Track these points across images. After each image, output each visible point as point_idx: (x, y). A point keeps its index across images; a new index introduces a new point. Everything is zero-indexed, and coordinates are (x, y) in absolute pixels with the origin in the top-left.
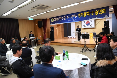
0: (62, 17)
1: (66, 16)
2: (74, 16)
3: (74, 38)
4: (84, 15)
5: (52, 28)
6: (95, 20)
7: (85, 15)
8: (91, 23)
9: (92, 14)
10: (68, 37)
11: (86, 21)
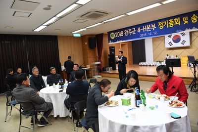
0: (130, 30)
1: (136, 27)
2: (151, 27)
3: (150, 65)
4: (169, 25)
5: (112, 49)
6: (191, 33)
7: (171, 24)
8: (182, 38)
9: (186, 22)
10: (141, 64)
11: (174, 35)
